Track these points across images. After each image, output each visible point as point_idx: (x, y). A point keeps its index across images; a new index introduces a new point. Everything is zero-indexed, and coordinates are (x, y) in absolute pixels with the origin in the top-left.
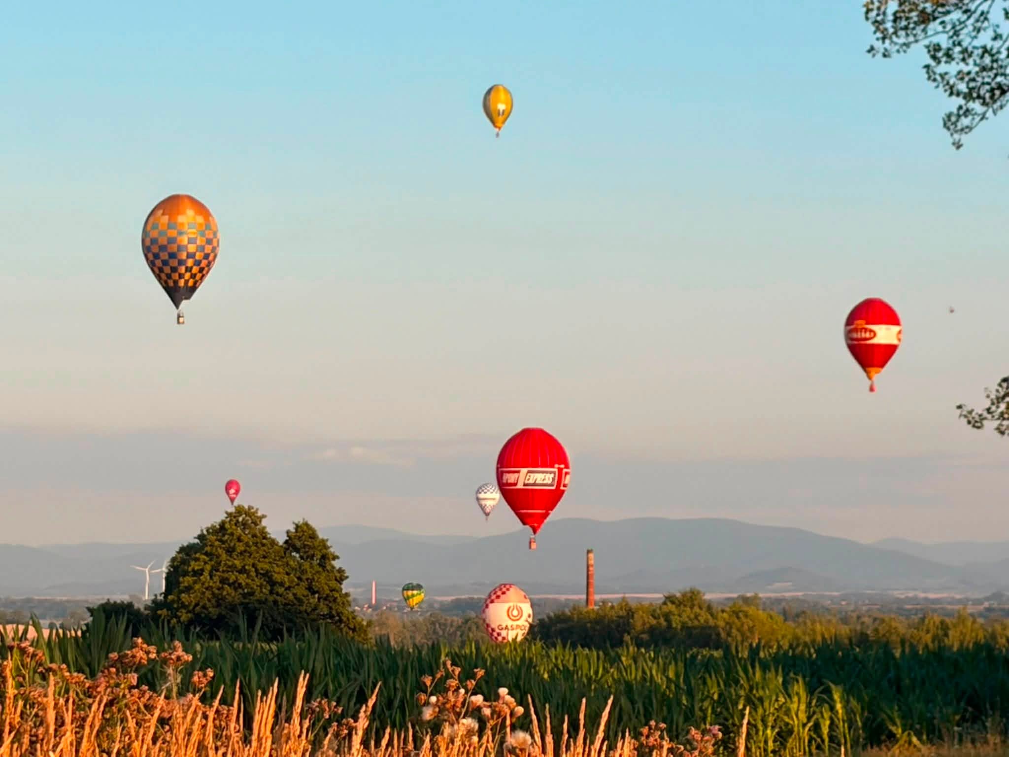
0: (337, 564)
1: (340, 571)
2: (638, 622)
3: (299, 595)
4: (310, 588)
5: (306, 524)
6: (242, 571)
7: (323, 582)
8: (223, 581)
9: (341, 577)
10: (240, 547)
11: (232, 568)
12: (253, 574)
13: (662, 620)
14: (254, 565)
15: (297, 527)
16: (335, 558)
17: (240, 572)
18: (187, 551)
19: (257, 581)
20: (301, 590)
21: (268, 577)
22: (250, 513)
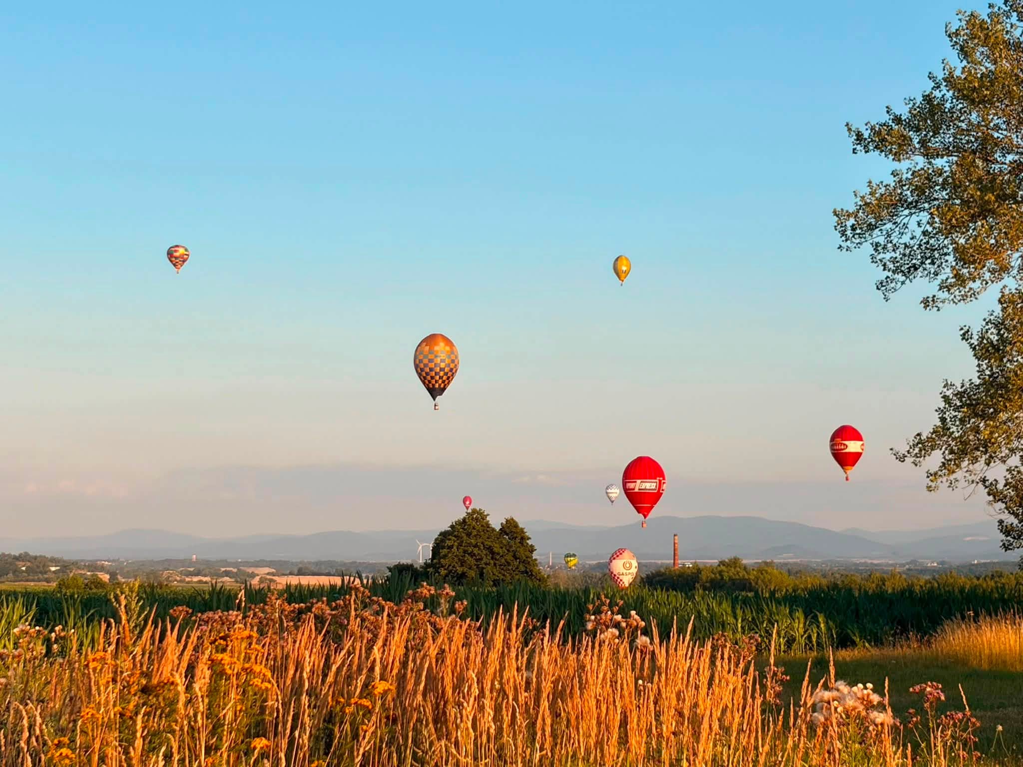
1: (532, 546)
2: (704, 576)
3: (508, 560)
4: (514, 556)
5: (512, 519)
6: (476, 546)
7: (521, 552)
8: (465, 552)
9: (532, 549)
10: (475, 532)
11: (470, 545)
12: (482, 548)
13: (718, 575)
14: (482, 543)
15: (507, 521)
16: (529, 538)
17: (474, 547)
18: (444, 535)
19: (484, 552)
20: (509, 557)
21: (490, 550)
22: (480, 513)
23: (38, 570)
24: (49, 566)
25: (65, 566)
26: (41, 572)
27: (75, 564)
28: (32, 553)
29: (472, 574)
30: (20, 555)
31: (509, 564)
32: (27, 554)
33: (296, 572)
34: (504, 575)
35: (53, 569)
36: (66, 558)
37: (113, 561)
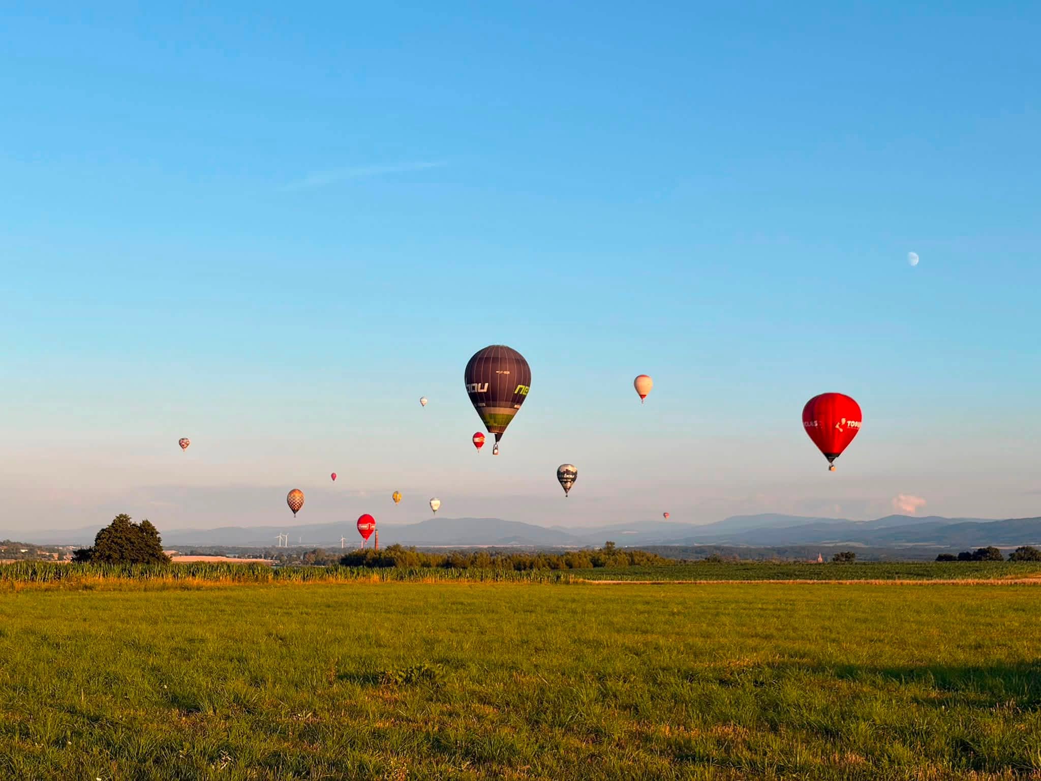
0: (158, 536)
1: (159, 538)
2: (369, 556)
3: (142, 546)
4: (146, 544)
5: (147, 521)
6: (120, 538)
7: (151, 543)
8: (113, 541)
9: (159, 540)
10: (120, 529)
11: (116, 537)
12: (124, 539)
13: (378, 556)
14: (125, 536)
15: (143, 522)
16: (157, 533)
17: (119, 538)
18: (103, 530)
19: (126, 542)
20: (143, 545)
21: (129, 540)
22: (125, 516)
23: (12, 552)
24: (20, 549)
25: (32, 549)
26: (13, 553)
27: (40, 548)
28: (12, 541)
29: (116, 556)
30: (4, 542)
31: (142, 549)
32: (8, 541)
33: (189, 554)
34: (138, 556)
35: (23, 551)
36: (34, 543)
37: (77, 546)
